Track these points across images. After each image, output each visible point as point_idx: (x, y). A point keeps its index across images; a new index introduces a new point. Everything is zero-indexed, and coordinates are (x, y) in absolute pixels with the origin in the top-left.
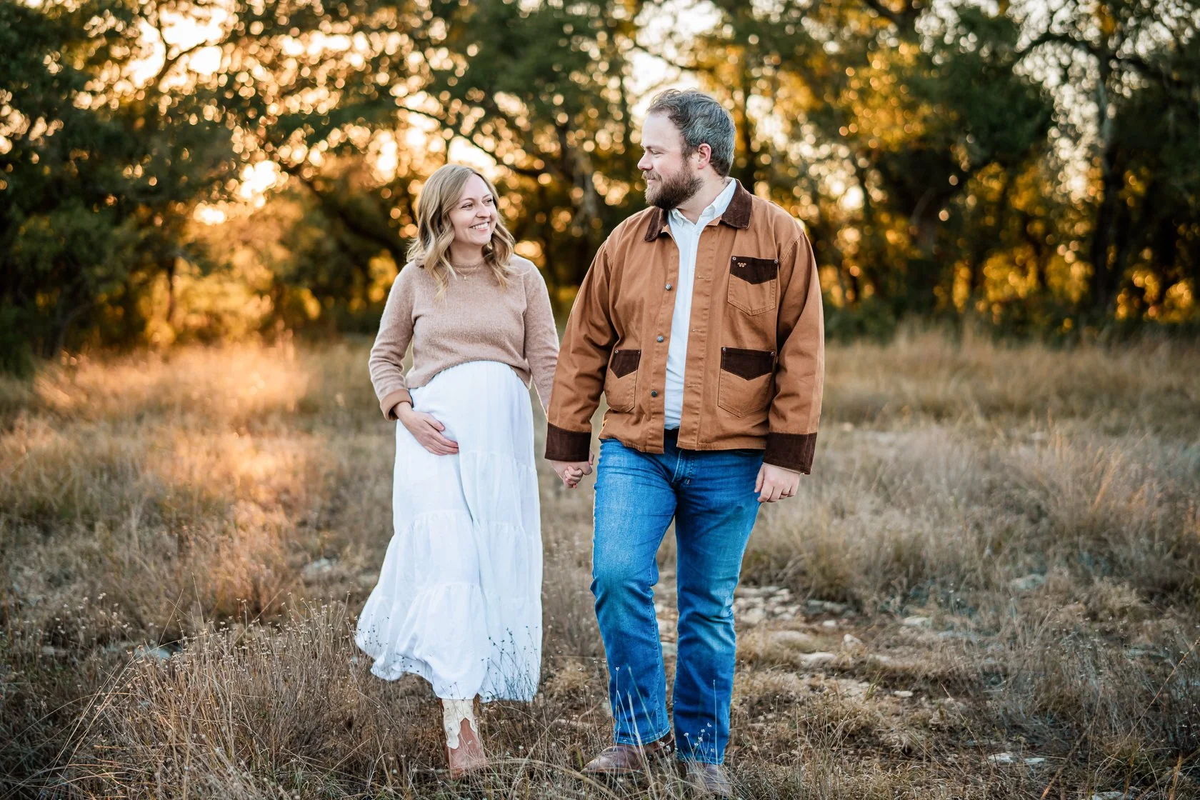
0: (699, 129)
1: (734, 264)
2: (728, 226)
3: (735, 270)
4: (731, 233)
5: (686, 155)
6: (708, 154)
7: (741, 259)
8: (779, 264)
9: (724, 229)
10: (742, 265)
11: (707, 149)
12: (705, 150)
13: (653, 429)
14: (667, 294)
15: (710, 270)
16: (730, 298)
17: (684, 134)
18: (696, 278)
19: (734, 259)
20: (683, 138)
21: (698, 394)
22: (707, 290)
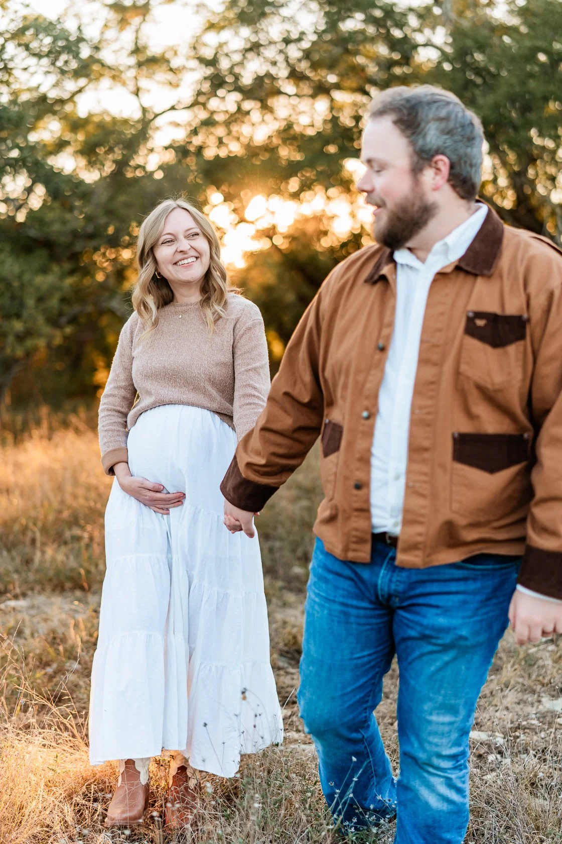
0: (432, 136)
1: (470, 321)
2: (467, 273)
3: (471, 329)
4: (470, 279)
5: (416, 171)
6: (445, 170)
7: (479, 315)
8: (529, 320)
9: (462, 276)
10: (481, 323)
11: (443, 162)
12: (441, 165)
13: (356, 529)
14: (378, 356)
15: (440, 330)
16: (463, 368)
17: (413, 143)
18: (422, 342)
19: (471, 315)
20: (410, 149)
21: (423, 496)
22: (435, 357)
